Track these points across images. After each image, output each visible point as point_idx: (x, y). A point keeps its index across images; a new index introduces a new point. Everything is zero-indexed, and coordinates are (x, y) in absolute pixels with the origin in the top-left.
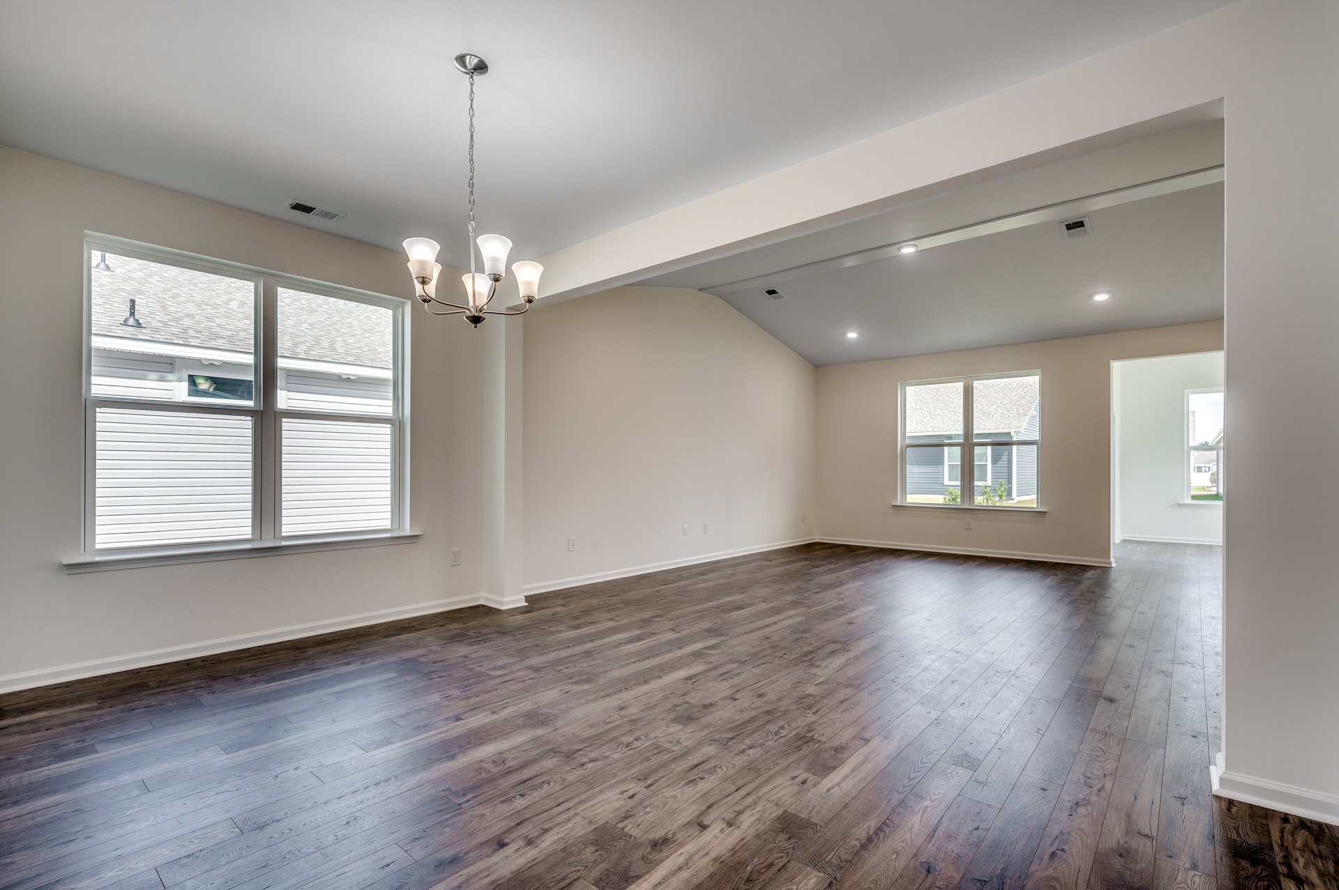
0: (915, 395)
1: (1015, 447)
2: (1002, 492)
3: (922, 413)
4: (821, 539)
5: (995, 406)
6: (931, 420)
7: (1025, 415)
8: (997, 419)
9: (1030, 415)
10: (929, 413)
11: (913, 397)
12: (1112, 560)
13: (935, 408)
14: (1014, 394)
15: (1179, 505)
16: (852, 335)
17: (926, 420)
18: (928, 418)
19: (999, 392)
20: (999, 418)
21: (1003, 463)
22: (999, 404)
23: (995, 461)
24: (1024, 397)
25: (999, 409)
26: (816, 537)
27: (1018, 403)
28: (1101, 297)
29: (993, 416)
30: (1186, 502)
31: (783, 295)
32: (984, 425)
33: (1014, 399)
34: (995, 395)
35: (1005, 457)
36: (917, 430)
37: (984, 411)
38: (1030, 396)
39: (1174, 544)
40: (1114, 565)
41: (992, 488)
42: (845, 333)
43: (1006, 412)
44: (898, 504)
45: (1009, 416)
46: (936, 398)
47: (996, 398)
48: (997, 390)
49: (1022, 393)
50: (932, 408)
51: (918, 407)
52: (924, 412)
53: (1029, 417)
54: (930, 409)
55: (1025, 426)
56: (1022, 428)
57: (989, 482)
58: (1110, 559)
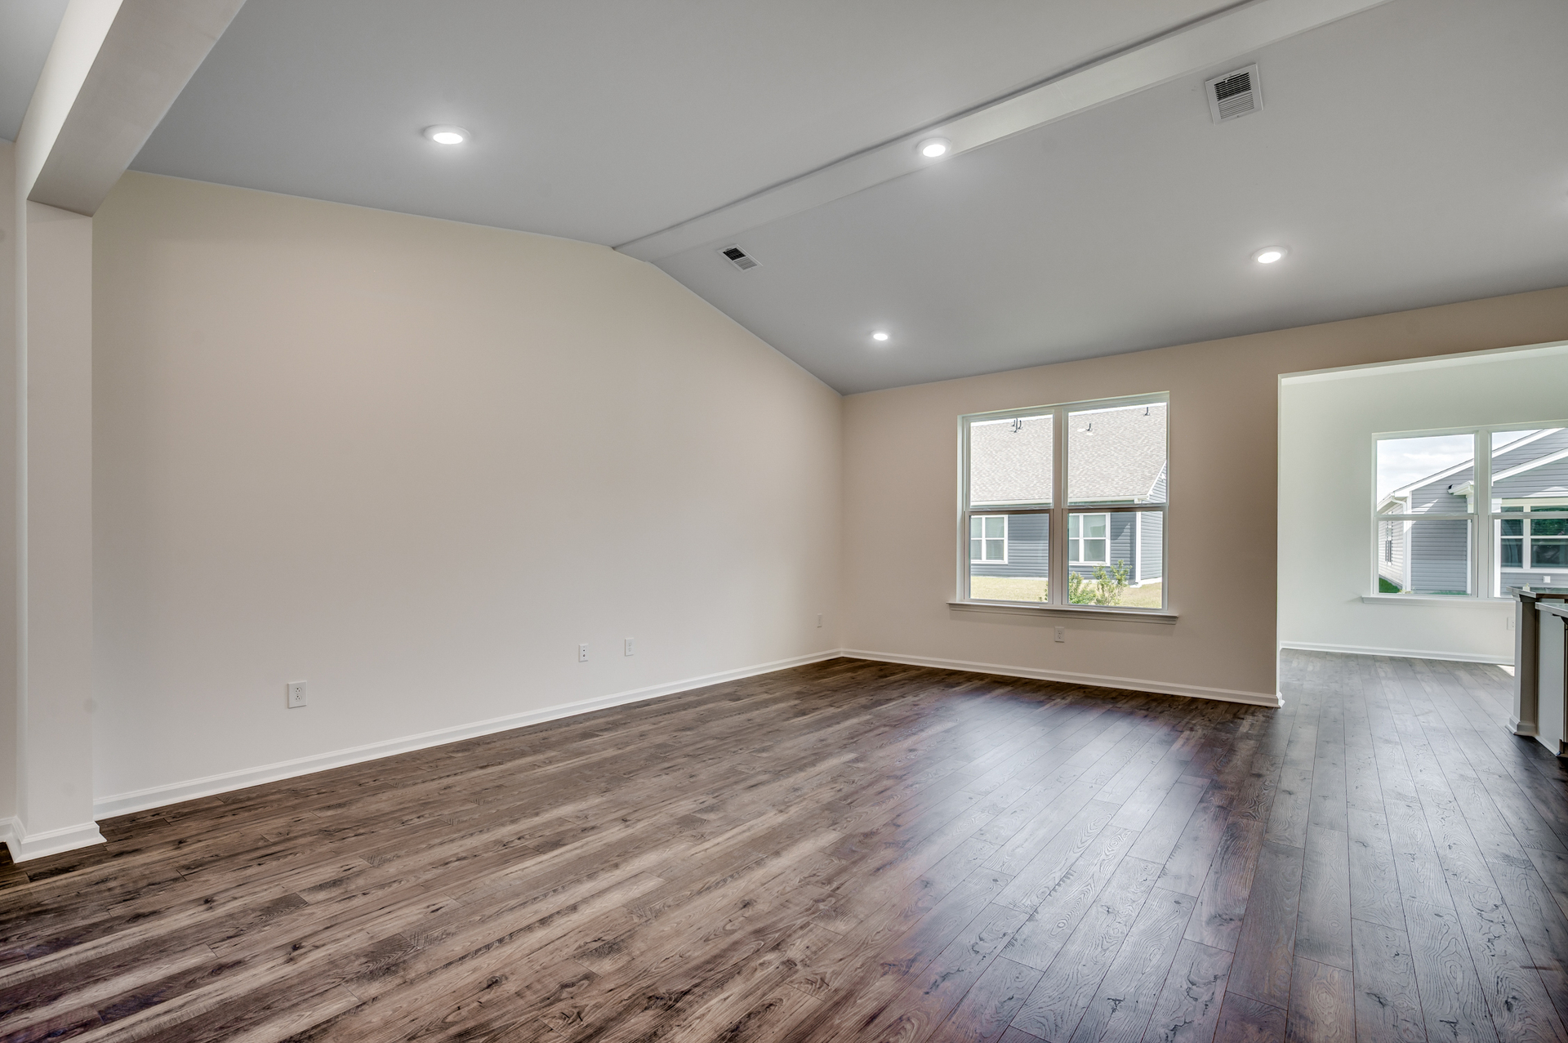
0: (1020, 455)
1: (1139, 514)
2: (1121, 575)
3: (1028, 476)
4: (849, 653)
5: (1116, 467)
6: (1038, 484)
7: (1152, 478)
8: (1117, 483)
9: (1157, 478)
10: (1037, 476)
11: (1018, 456)
12: (1279, 695)
13: (1043, 469)
14: (1139, 453)
15: (1363, 600)
16: (881, 337)
17: (1032, 485)
18: (1035, 482)
19: (1120, 450)
20: (1121, 482)
21: (1124, 538)
22: (1121, 465)
23: (1115, 535)
24: (1151, 457)
25: (1120, 471)
26: (842, 649)
27: (1143, 464)
28: (1270, 258)
29: (1113, 480)
30: (1372, 596)
31: (753, 259)
32: (1102, 491)
33: (1138, 459)
34: (1116, 455)
35: (1127, 531)
36: (1021, 498)
37: (1102, 474)
38: (1158, 456)
39: (1357, 656)
40: (1281, 703)
41: (1109, 569)
42: (870, 333)
43: (1128, 475)
44: (958, 602)
45: (1132, 480)
46: (1045, 458)
47: (1117, 458)
48: (1119, 448)
49: (1149, 452)
50: (1041, 470)
51: (1024, 469)
52: (1031, 475)
53: (1156, 481)
54: (1038, 471)
55: (1151, 492)
56: (1148, 495)
57: (1108, 563)
58: (1274, 692)
